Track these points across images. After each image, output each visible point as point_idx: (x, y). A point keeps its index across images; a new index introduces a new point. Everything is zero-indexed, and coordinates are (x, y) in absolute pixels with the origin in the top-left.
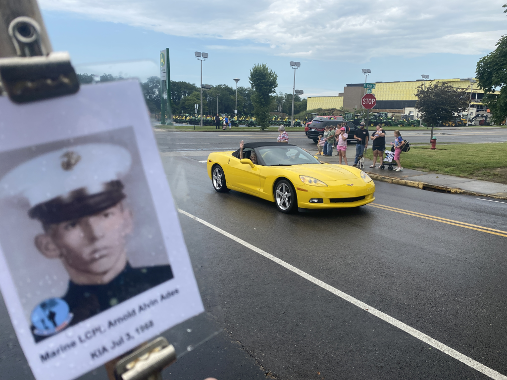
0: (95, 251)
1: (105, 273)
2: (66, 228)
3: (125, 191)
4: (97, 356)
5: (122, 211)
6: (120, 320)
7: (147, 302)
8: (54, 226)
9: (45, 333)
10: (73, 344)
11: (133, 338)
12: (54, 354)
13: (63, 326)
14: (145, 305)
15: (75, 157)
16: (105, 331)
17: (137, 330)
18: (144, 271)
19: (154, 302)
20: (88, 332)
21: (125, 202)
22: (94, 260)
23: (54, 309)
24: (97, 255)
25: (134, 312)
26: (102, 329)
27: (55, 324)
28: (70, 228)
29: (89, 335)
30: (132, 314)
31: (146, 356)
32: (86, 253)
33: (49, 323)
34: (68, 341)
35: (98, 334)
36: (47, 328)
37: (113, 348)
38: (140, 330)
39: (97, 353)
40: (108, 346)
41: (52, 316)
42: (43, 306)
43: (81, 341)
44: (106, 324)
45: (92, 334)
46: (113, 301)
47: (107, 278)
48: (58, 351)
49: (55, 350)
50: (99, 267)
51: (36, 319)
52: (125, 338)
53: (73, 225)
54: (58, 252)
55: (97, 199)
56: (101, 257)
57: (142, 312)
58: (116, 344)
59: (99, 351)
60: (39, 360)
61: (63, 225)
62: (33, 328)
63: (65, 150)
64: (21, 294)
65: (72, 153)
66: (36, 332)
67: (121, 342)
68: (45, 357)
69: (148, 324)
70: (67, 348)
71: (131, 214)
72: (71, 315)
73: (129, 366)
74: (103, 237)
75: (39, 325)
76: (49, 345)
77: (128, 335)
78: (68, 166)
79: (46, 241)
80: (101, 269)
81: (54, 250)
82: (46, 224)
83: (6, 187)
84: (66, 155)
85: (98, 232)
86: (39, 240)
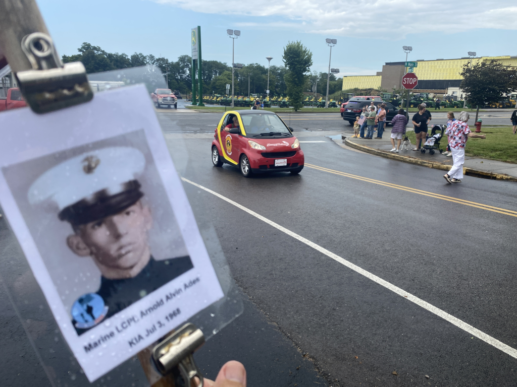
0: (121, 248)
1: (132, 267)
2: (93, 227)
3: (142, 189)
4: (134, 344)
5: (142, 208)
6: (151, 309)
7: (172, 291)
8: (82, 227)
9: (86, 326)
10: (112, 334)
11: (164, 325)
12: (96, 345)
13: (101, 318)
14: (171, 294)
15: (94, 160)
16: (138, 320)
17: (167, 318)
18: (167, 263)
19: (178, 292)
20: (124, 323)
21: (144, 200)
22: (121, 256)
23: (90, 304)
24: (123, 251)
25: (162, 301)
26: (136, 319)
27: (93, 318)
28: (96, 227)
29: (124, 325)
30: (160, 304)
31: (178, 340)
32: (113, 250)
33: (88, 317)
34: (107, 332)
35: (132, 323)
36: (86, 321)
37: (147, 335)
38: (169, 318)
39: (134, 341)
40: (143, 334)
41: (90, 310)
42: (81, 301)
43: (119, 331)
44: (138, 315)
45: (127, 324)
46: (143, 293)
47: (135, 272)
48: (99, 341)
49: (96, 340)
50: (125, 262)
51: (76, 313)
52: (157, 326)
53: (99, 224)
54: (88, 251)
55: (118, 199)
56: (127, 252)
57: (169, 301)
58: (150, 332)
59: (136, 339)
60: (83, 350)
61: (90, 225)
62: (74, 322)
63: (85, 155)
64: (60, 293)
65: (92, 157)
66: (77, 325)
67: (154, 329)
68: (88, 348)
69: (176, 312)
70: (107, 338)
71: (150, 210)
72: (107, 308)
73: (163, 351)
74: (127, 233)
75: (79, 319)
76: (91, 336)
77: (159, 323)
78: (89, 169)
79: (77, 240)
80: (128, 264)
81: (85, 249)
82: (75, 225)
83: (36, 192)
84: (87, 159)
85: (122, 229)
86: (70, 240)
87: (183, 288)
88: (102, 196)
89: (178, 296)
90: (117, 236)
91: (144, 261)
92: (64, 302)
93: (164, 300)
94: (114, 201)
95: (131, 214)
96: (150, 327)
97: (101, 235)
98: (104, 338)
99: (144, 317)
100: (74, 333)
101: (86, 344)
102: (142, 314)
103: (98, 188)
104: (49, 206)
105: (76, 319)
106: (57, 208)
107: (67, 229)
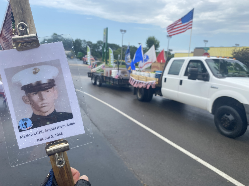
0: (43, 104)
1: (46, 112)
2: (33, 94)
6: (50, 130)
8: (29, 93)
10: (31, 135)
11: (54, 137)
13: (29, 128)
14: (60, 126)
16: (43, 132)
17: (56, 135)
18: (61, 114)
19: (64, 126)
20: (37, 132)
21: (55, 87)
22: (42, 107)
23: (26, 122)
24: (43, 106)
27: (26, 127)
28: (34, 94)
31: (58, 145)
32: (40, 104)
33: (24, 126)
35: (41, 133)
36: (24, 128)
41: (26, 124)
42: (23, 120)
43: (34, 134)
44: (44, 130)
46: (48, 123)
47: (47, 114)
51: (20, 124)
53: (36, 94)
54: (30, 102)
55: (45, 85)
56: (45, 106)
57: (59, 129)
58: (46, 138)
59: (40, 139)
60: (20, 137)
61: (32, 93)
62: (19, 127)
63: (34, 67)
66: (19, 128)
67: (49, 137)
68: (22, 137)
71: (57, 92)
73: (50, 147)
74: (46, 99)
76: (23, 133)
77: (52, 136)
78: (35, 73)
79: (26, 98)
80: (44, 111)
81: (29, 102)
82: (27, 93)
83: (14, 79)
84: (34, 69)
85: (44, 97)
86: (24, 97)
87: (66, 125)
88: (39, 84)
89: (63, 128)
90: (42, 99)
91: (52, 111)
92: (17, 118)
93: (57, 128)
94: (43, 86)
95: (49, 91)
96: (47, 136)
97: (36, 98)
98: (29, 135)
99: (46, 132)
100: (18, 130)
101: (21, 135)
102: (46, 131)
103: (38, 80)
104: (19, 84)
105: (20, 126)
106: (21, 85)
107: (23, 93)
